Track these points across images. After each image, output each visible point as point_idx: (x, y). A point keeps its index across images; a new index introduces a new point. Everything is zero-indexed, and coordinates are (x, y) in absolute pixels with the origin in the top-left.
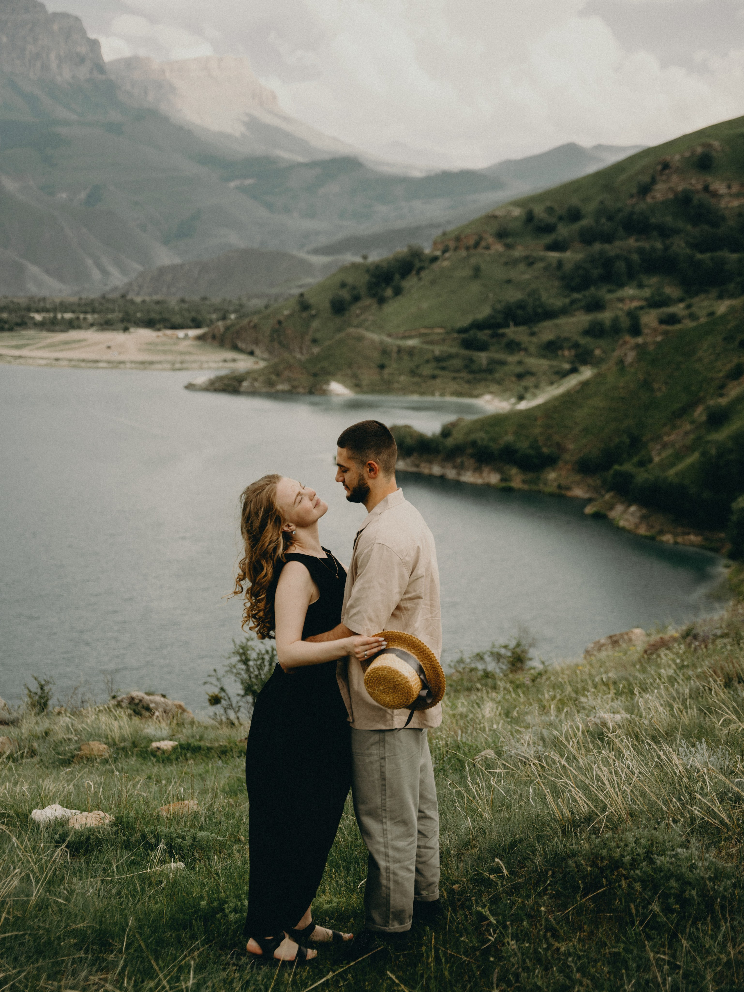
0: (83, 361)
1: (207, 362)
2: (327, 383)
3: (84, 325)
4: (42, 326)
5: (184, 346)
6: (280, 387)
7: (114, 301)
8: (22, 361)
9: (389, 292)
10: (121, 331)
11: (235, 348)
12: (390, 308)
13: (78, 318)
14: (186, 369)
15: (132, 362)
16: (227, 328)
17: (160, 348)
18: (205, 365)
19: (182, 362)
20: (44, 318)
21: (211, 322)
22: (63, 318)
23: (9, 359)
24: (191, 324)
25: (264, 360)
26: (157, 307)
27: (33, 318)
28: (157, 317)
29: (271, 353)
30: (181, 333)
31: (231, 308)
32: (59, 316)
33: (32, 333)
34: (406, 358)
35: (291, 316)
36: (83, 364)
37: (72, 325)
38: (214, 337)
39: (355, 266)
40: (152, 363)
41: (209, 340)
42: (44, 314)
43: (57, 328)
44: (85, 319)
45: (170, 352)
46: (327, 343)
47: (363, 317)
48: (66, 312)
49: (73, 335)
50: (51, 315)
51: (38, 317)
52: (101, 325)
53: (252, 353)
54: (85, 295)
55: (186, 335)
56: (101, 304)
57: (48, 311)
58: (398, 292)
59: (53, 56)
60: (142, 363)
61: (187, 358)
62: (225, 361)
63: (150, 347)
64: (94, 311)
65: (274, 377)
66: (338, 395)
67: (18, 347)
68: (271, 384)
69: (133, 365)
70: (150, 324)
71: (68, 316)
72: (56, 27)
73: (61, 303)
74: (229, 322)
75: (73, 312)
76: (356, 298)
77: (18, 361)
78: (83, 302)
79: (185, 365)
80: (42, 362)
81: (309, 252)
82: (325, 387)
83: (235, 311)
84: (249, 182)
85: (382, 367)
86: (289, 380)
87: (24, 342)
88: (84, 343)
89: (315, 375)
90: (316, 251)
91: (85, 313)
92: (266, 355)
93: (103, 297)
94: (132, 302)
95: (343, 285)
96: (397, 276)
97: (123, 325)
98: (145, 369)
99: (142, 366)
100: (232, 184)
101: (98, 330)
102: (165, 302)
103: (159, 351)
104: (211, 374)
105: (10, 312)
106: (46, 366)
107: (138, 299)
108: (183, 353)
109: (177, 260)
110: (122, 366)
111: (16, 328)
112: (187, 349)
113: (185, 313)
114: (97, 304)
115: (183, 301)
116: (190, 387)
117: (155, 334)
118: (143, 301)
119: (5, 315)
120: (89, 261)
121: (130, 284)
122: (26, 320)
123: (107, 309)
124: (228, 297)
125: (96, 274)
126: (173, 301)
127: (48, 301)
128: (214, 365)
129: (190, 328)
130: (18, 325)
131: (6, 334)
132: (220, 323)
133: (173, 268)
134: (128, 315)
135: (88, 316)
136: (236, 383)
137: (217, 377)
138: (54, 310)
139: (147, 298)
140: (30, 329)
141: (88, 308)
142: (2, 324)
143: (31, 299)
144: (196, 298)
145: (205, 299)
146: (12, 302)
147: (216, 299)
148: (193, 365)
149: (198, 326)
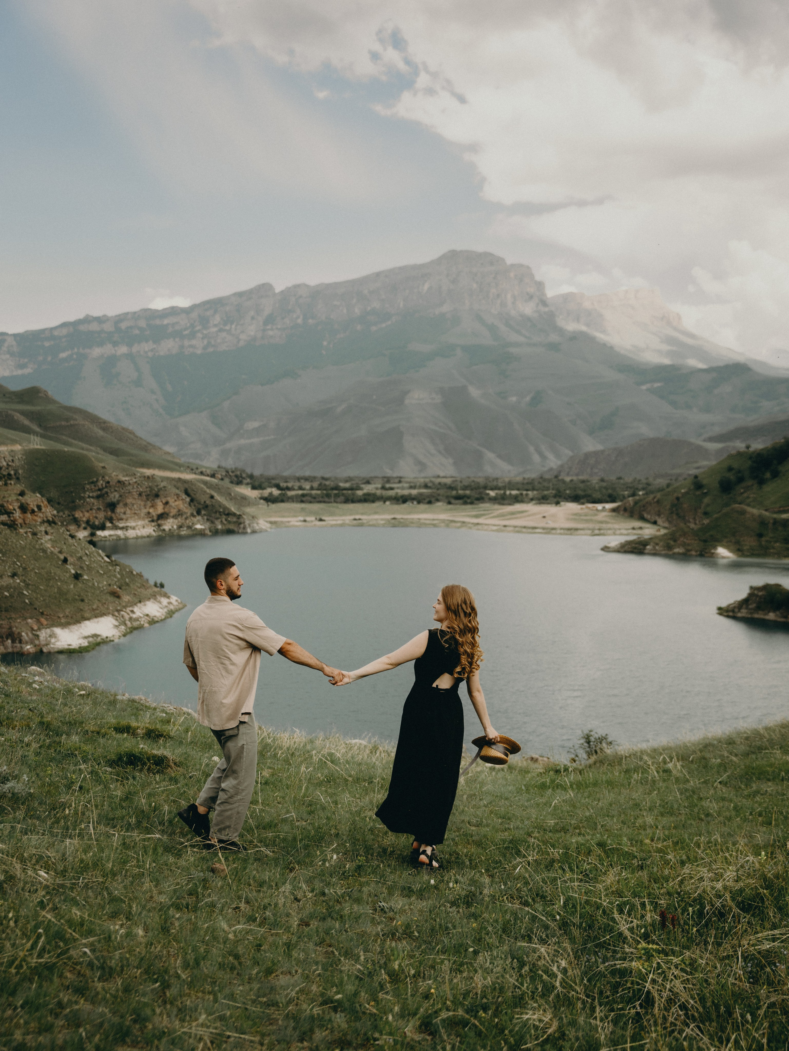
0: (525, 527)
1: (620, 529)
2: (715, 547)
3: (526, 500)
4: (494, 500)
5: (601, 516)
6: (676, 550)
7: (549, 481)
8: (480, 527)
9: (768, 475)
10: (554, 505)
11: (642, 518)
12: (768, 488)
13: (522, 494)
14: (603, 535)
15: (561, 529)
16: (636, 503)
17: (582, 517)
18: (618, 532)
19: (599, 529)
20: (497, 494)
21: (624, 497)
22: (510, 494)
23: (470, 525)
24: (608, 499)
25: (665, 528)
26: (582, 485)
27: (488, 494)
28: (582, 493)
29: (670, 522)
30: (600, 506)
31: (640, 486)
32: (508, 493)
33: (487, 505)
34: (780, 528)
35: (686, 493)
36: (524, 530)
37: (517, 500)
38: (625, 510)
39: (740, 454)
40: (576, 529)
41: (622, 513)
42: (496, 491)
43: (506, 502)
44: (527, 495)
45: (591, 521)
46: (716, 516)
47: (745, 495)
48: (513, 490)
49: (518, 507)
50: (502, 492)
51: (492, 493)
52: (539, 499)
53: (655, 523)
54: (527, 476)
55: (604, 507)
56: (539, 483)
57: (499, 489)
58: (775, 475)
59: (509, 296)
60: (569, 529)
61: (604, 526)
62: (634, 529)
63: (576, 517)
64: (533, 489)
65: (672, 543)
66: (723, 558)
67: (477, 516)
68: (669, 548)
69: (562, 531)
70: (576, 499)
71: (514, 492)
72: (512, 275)
73: (510, 483)
74: (637, 498)
75: (518, 489)
76: (741, 480)
77: (476, 527)
78: (526, 481)
79: (602, 532)
80: (495, 528)
81: (705, 440)
82: (713, 551)
83: (643, 489)
84: (657, 385)
85: (760, 535)
86: (684, 545)
87: (482, 512)
88: (526, 514)
89: (705, 541)
90: (711, 439)
91: (527, 490)
92: (666, 525)
93: (541, 478)
94: (564, 482)
95: (730, 469)
96: (775, 462)
97: (555, 500)
98: (571, 534)
99: (569, 532)
100: (644, 387)
101: (536, 504)
102: (588, 481)
103: (582, 520)
104: (623, 539)
105: (472, 490)
106: (497, 531)
107: (568, 479)
108: (601, 522)
109: (600, 447)
110: (554, 531)
111: (476, 502)
112: (604, 519)
113: (604, 491)
114: (536, 483)
115: (602, 480)
116: (606, 549)
117: (580, 507)
118: (572, 481)
119: (468, 492)
120: (532, 449)
121: (562, 466)
122: (483, 496)
123: (544, 487)
124: (638, 478)
125: (536, 458)
126: (595, 480)
127: (500, 481)
128: (625, 532)
129: (607, 502)
130: (478, 499)
131: (469, 506)
132: (630, 499)
133: (596, 453)
134: (559, 492)
135: (530, 493)
136: (641, 547)
137: (626, 541)
138: (504, 488)
139: (575, 478)
140: (486, 502)
141: (530, 487)
142: (465, 499)
143: (487, 478)
144: (613, 478)
145: (620, 478)
146: (473, 481)
147: (628, 479)
148: (609, 532)
149: (613, 501)
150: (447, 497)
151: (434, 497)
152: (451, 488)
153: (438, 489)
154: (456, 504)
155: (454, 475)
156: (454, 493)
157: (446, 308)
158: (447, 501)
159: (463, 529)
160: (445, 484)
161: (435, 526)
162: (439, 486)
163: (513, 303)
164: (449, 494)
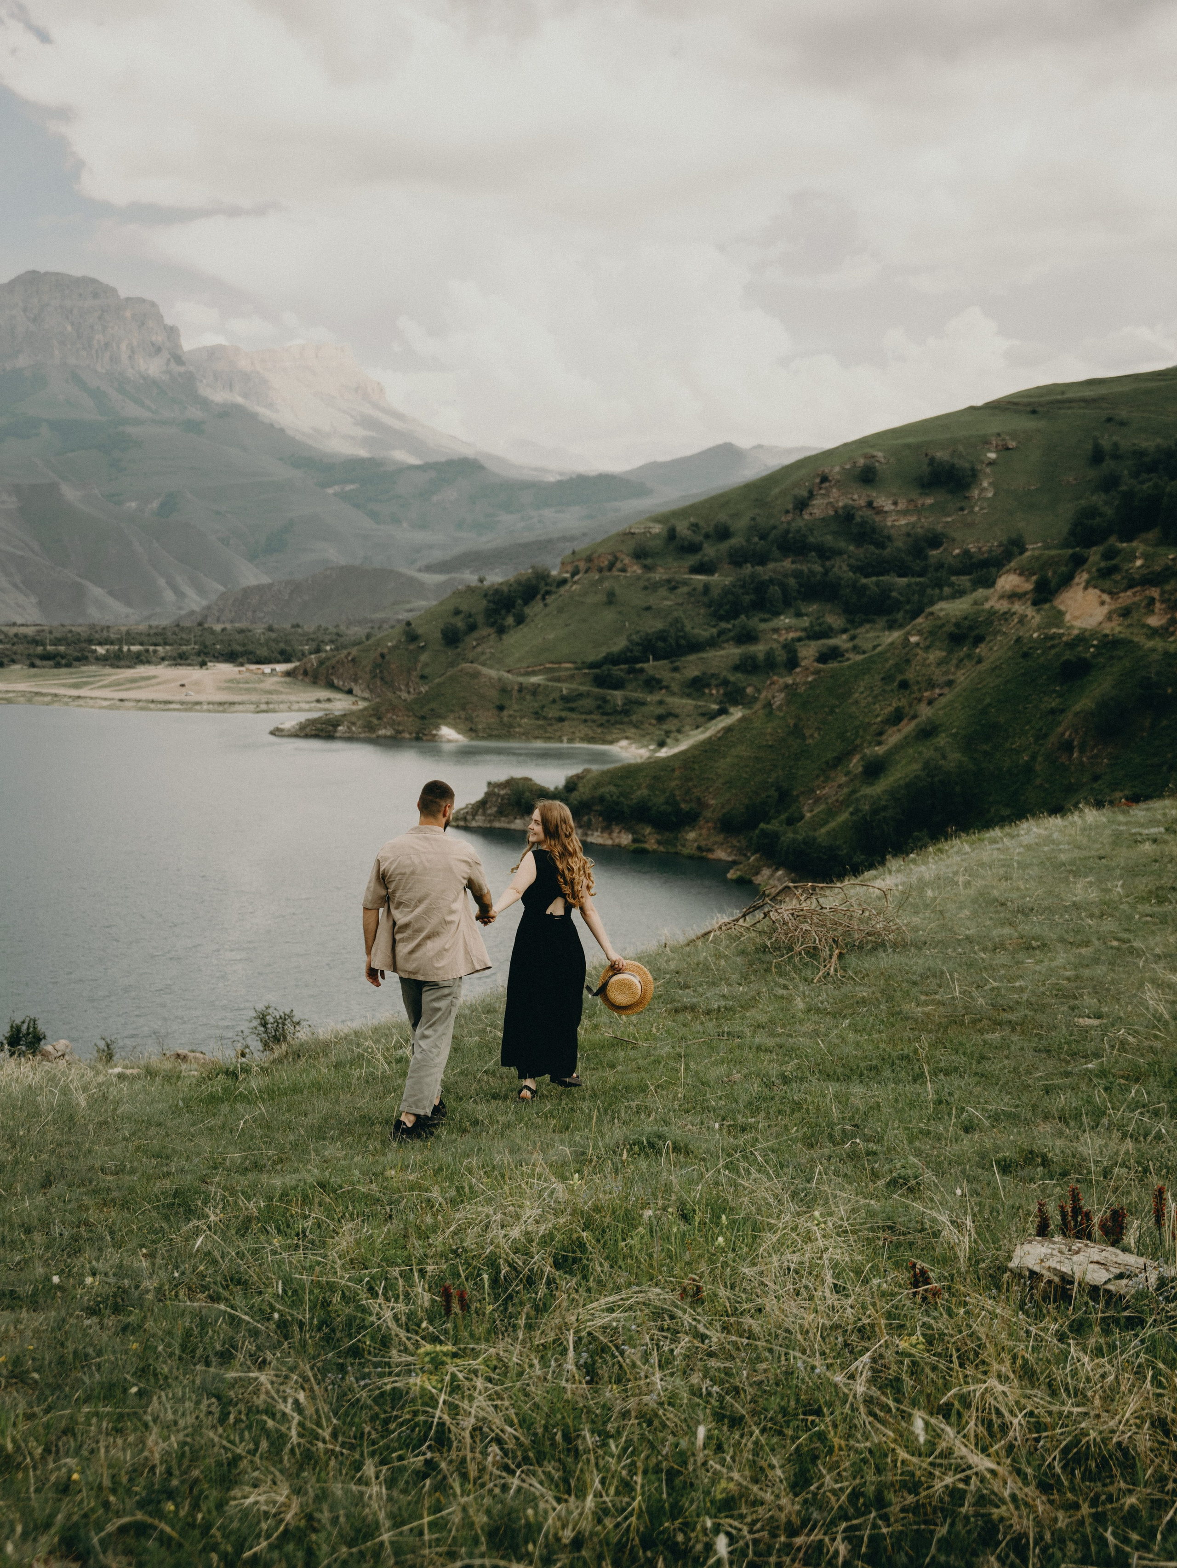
0: (152, 701)
1: (298, 702)
2: (438, 727)
3: (154, 659)
4: (103, 660)
5: (270, 683)
6: (382, 732)
7: (189, 630)
8: (81, 702)
9: (510, 620)
10: (199, 668)
11: (331, 685)
12: (511, 639)
13: (147, 651)
14: (274, 711)
15: (209, 703)
16: (321, 663)
17: (242, 686)
18: (295, 707)
19: (267, 703)
20: (107, 651)
21: (303, 655)
22: (129, 650)
23: (66, 700)
24: (279, 657)
25: (364, 699)
27: (94, 651)
28: (239, 648)
29: (372, 691)
30: (267, 669)
31: (327, 638)
32: (125, 648)
33: (92, 668)
34: (529, 697)
35: (396, 648)
36: (152, 706)
37: (140, 659)
38: (305, 673)
39: (470, 590)
40: (233, 703)
41: (300, 678)
42: (108, 647)
43: (123, 663)
44: (155, 652)
45: (255, 690)
46: (438, 680)
47: (479, 649)
48: (133, 644)
49: (142, 670)
50: (117, 647)
52: (174, 659)
53: (350, 692)
54: (154, 623)
55: (273, 670)
56: (174, 633)
57: (112, 643)
58: (520, 620)
60: (221, 704)
61: (275, 697)
62: (318, 701)
63: (231, 684)
64: (166, 644)
65: (375, 721)
66: (449, 741)
67: (77, 686)
68: (371, 728)
69: (211, 706)
70: (231, 657)
71: (135, 648)
73: (128, 633)
74: (323, 655)
75: (141, 644)
76: (472, 628)
77: (76, 703)
78: (152, 631)
79: (271, 706)
80: (105, 703)
82: (434, 732)
83: (331, 642)
84: (350, 487)
85: (501, 708)
86: (393, 724)
87: (84, 680)
88: (153, 681)
89: (423, 718)
90: (429, 568)
91: (156, 645)
92: (367, 694)
93: (178, 625)
94: (212, 632)
95: (457, 612)
96: (519, 602)
97: (200, 659)
98: (224, 711)
99: (221, 708)
100: (331, 491)
101: (170, 665)
102: (250, 631)
103: (241, 689)
104: (302, 717)
105: (68, 645)
106: (110, 707)
107: (218, 628)
108: (270, 692)
109: (265, 580)
110: (198, 707)
111: (75, 663)
112: (273, 688)
113: (273, 645)
114: (169, 634)
115: (270, 629)
116: (277, 732)
117: (237, 669)
118: (224, 630)
119: (62, 648)
120: (162, 582)
121: (209, 608)
122: (86, 654)
123: (182, 639)
124: (324, 625)
125: (169, 596)
126: (259, 629)
127: (112, 630)
128: (306, 706)
129: (279, 662)
130: (78, 659)
131: (64, 670)
132: (313, 656)
133: (260, 589)
134: (206, 647)
135: (159, 648)
136: (331, 728)
137: (308, 720)
138: (120, 642)
139: (228, 626)
140: (92, 664)
141: (159, 639)
142: (58, 659)
143: (92, 627)
144: (287, 626)
145: (298, 626)
146: (71, 631)
147: (309, 627)
148: (281, 706)
149: (287, 660)
150: (29, 656)
151: (7, 656)
152: (35, 642)
153: (13, 644)
154: (44, 667)
155: (38, 622)
156: (40, 649)
157: (22, 361)
158: (28, 662)
159: (56, 706)
160: (26, 637)
161: (9, 701)
162: (15, 640)
163: (130, 357)
164: (31, 651)
